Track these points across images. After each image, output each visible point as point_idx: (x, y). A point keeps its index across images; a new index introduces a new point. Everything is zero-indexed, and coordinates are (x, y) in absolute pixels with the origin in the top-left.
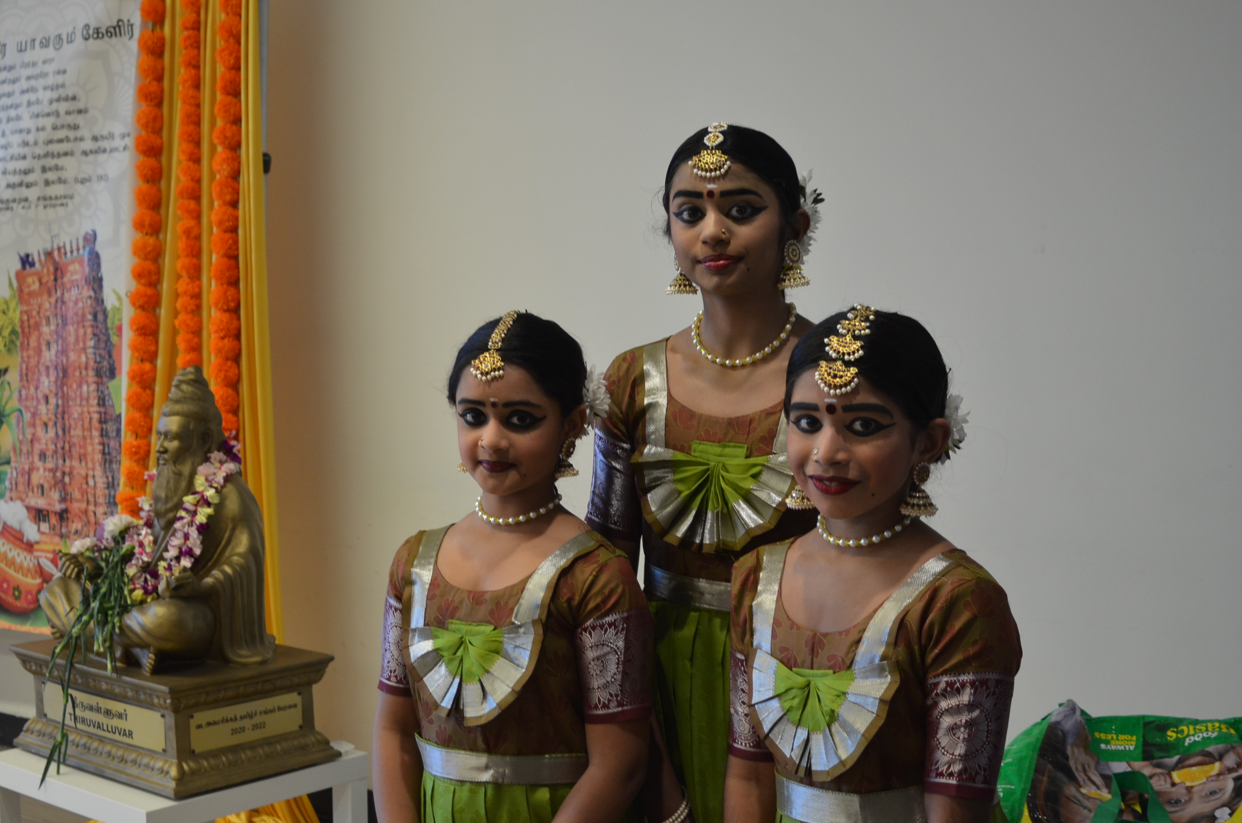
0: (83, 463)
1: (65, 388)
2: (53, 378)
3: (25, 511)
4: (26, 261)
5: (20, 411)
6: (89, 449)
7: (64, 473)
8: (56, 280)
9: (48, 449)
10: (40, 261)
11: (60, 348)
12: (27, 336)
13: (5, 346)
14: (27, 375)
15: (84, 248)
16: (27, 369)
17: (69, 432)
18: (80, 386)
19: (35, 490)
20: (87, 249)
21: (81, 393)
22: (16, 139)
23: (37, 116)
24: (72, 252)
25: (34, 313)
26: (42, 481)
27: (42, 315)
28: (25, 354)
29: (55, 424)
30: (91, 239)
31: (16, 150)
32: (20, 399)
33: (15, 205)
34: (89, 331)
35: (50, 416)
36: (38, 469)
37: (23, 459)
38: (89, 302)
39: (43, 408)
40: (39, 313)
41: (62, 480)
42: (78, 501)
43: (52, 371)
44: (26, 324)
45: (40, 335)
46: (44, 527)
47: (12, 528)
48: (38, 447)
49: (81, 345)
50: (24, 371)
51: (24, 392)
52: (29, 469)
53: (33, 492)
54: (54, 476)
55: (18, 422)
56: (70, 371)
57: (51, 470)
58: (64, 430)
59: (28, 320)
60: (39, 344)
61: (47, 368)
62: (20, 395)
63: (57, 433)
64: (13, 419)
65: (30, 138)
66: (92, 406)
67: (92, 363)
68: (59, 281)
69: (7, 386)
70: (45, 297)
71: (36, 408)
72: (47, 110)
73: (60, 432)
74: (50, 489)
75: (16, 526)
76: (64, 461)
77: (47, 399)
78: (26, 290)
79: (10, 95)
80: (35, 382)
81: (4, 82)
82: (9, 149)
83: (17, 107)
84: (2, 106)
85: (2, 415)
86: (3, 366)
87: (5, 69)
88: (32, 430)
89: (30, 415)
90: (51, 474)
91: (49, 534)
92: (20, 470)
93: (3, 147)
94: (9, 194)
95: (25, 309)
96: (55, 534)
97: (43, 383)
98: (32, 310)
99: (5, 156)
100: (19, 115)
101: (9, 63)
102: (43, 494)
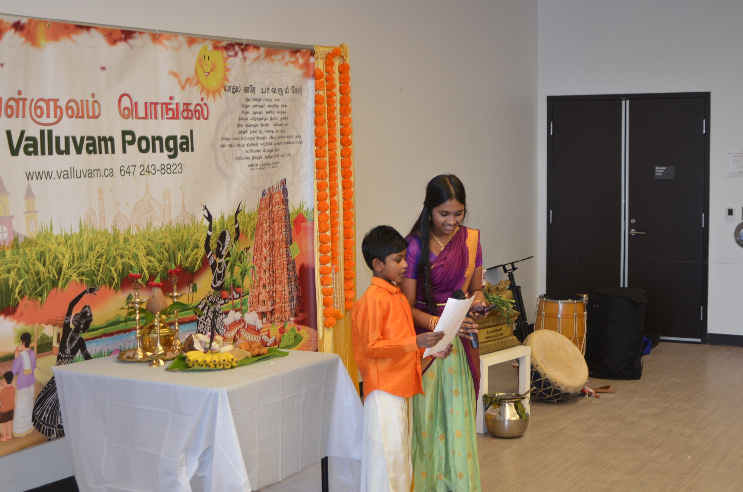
0: (281, 285)
1: (273, 252)
2: (268, 249)
3: (257, 315)
4: (264, 194)
5: (253, 267)
6: (283, 278)
7: (273, 292)
8: (270, 202)
9: (266, 283)
10: (267, 193)
11: (271, 234)
12: (258, 230)
13: (251, 235)
14: (257, 248)
16: (257, 246)
17: (275, 272)
18: (279, 250)
19: (261, 303)
20: (282, 187)
21: (280, 253)
22: (268, 135)
23: (276, 125)
24: (276, 188)
25: (261, 219)
26: (264, 299)
28: (257, 239)
29: (269, 269)
30: (284, 182)
31: (268, 140)
32: (253, 261)
33: (266, 166)
34: (283, 224)
35: (267, 266)
36: (262, 293)
37: (255, 290)
38: (283, 211)
40: (263, 218)
41: (272, 296)
42: (278, 303)
43: (267, 245)
44: (258, 224)
45: (263, 228)
46: (265, 320)
47: (251, 325)
48: (262, 283)
49: (280, 231)
50: (256, 247)
51: (255, 257)
52: (258, 294)
53: (260, 305)
54: (269, 294)
55: (252, 272)
56: (275, 243)
57: (267, 292)
58: (273, 271)
60: (262, 233)
61: (265, 244)
62: (254, 259)
63: (270, 274)
64: (250, 272)
65: (274, 135)
66: (284, 258)
67: (284, 239)
68: (271, 202)
69: (249, 256)
70: (266, 210)
71: (261, 263)
72: (280, 123)
73: (271, 273)
74: (268, 301)
75: (253, 324)
76: (273, 286)
77: (265, 258)
78: (261, 207)
79: (260, 113)
80: (260, 252)
81: (256, 106)
82: (265, 140)
83: (265, 119)
84: (257, 118)
85: (246, 271)
86: (248, 247)
87: (256, 100)
88: (258, 275)
89: (258, 268)
90: (268, 294)
91: (266, 323)
92: (254, 296)
93: (262, 138)
94: (265, 161)
95: (259, 216)
96: (269, 322)
97: (264, 251)
98: (261, 217)
99: (264, 143)
100: (268, 124)
101: (258, 97)
102: (265, 304)
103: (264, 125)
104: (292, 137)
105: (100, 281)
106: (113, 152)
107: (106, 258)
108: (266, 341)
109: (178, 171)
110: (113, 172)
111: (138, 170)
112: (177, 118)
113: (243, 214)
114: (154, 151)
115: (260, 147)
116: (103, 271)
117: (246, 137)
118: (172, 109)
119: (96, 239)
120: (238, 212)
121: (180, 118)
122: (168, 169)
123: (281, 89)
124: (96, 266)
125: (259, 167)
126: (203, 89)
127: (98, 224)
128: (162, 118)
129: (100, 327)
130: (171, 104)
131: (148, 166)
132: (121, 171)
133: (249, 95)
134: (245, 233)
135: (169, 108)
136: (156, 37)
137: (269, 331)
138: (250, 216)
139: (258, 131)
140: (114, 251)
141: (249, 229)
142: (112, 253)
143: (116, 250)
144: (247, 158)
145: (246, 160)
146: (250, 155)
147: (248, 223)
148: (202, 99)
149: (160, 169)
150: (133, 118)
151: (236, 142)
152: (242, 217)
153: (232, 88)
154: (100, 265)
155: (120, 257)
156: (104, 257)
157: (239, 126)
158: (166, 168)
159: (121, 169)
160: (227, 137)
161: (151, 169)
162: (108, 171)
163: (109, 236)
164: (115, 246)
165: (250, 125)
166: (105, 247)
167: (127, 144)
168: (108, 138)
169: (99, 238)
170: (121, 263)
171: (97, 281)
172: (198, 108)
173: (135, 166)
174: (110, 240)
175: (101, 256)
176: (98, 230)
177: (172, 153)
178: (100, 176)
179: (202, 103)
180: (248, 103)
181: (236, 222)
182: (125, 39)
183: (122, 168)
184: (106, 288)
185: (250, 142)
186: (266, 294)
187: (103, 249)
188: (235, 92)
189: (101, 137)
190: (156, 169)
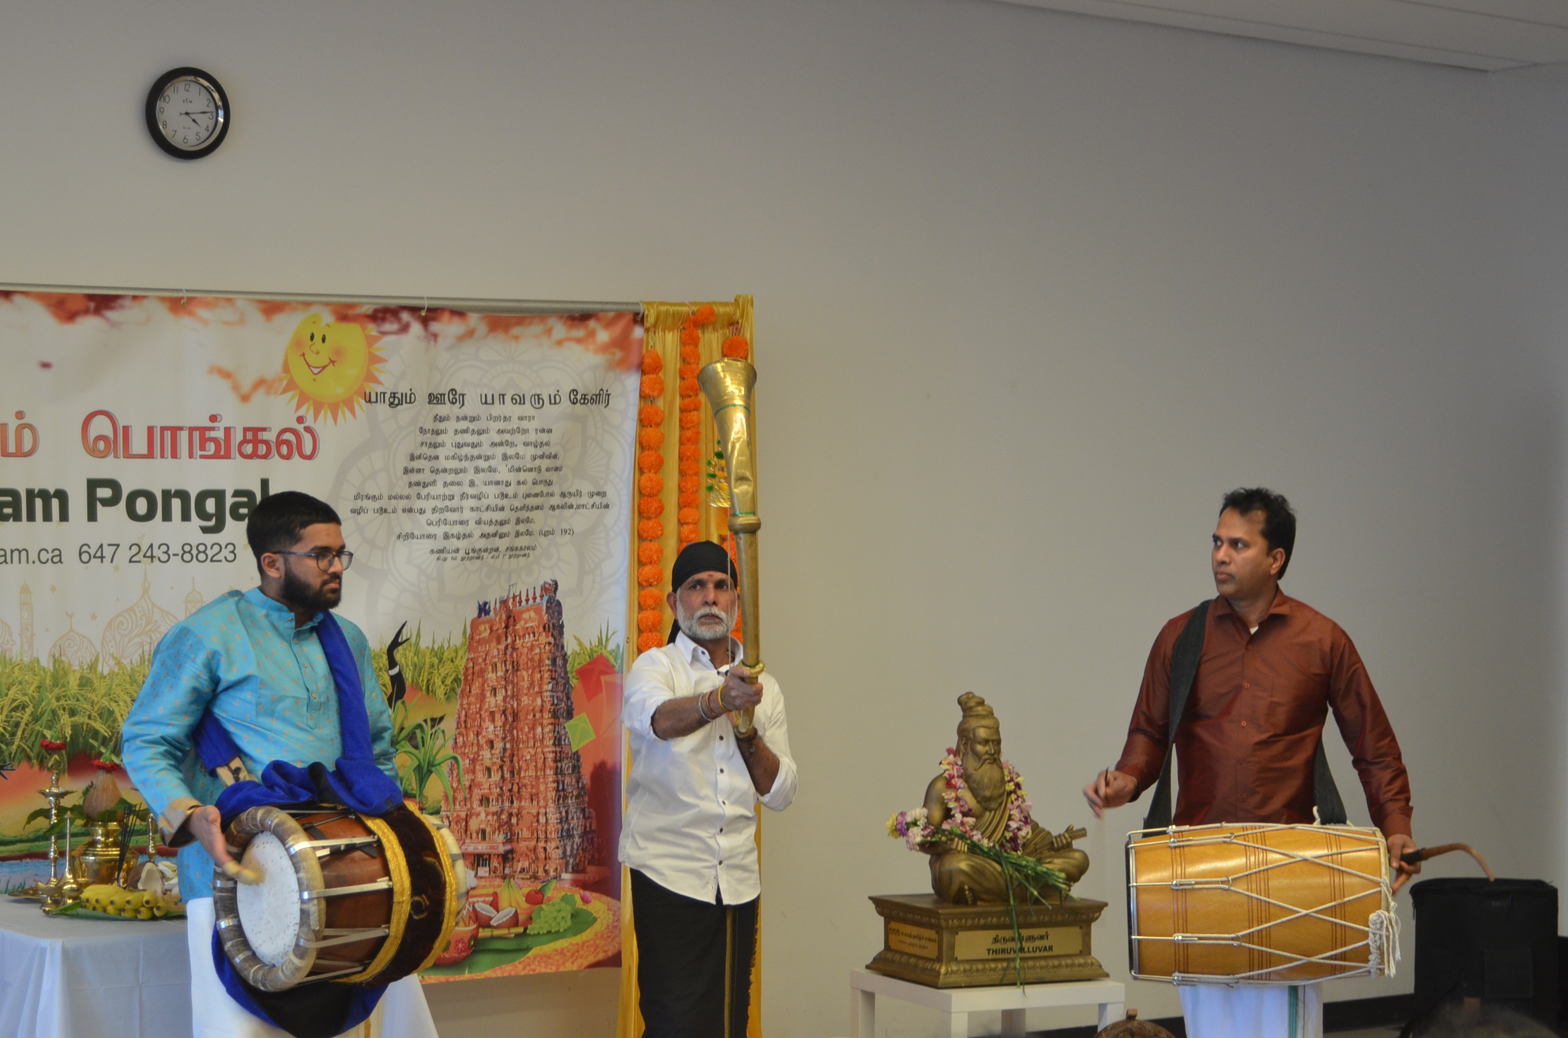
0: (535, 803)
1: (515, 732)
2: (499, 723)
4: (483, 609)
5: (455, 759)
6: (542, 788)
7: (511, 815)
8: (507, 627)
9: (491, 794)
10: (495, 609)
11: (509, 693)
12: (469, 682)
13: (445, 694)
14: (465, 722)
15: (542, 597)
16: (466, 716)
17: (519, 773)
18: (533, 728)
19: (474, 835)
20: (546, 598)
21: (534, 735)
22: (493, 490)
23: (519, 470)
24: (527, 600)
25: (480, 660)
26: (482, 826)
27: (488, 662)
28: (465, 702)
29: (501, 767)
30: (551, 588)
31: (493, 501)
32: (455, 746)
33: (485, 555)
34: (546, 675)
35: (495, 760)
36: (478, 814)
37: (458, 807)
38: (547, 647)
39: (486, 754)
40: (485, 660)
41: (509, 822)
42: (525, 840)
43: (497, 716)
44: (470, 671)
45: (484, 681)
46: (483, 871)
48: (478, 793)
49: (537, 689)
50: (463, 719)
51: (460, 740)
52: (467, 815)
53: (471, 838)
54: (499, 818)
55: (451, 770)
56: (522, 715)
57: (493, 814)
58: (512, 773)
59: (473, 667)
60: (483, 690)
61: (492, 714)
62: (456, 743)
63: (503, 777)
64: (443, 769)
65: (510, 491)
66: (547, 746)
67: (548, 706)
68: (511, 628)
69: (441, 735)
70: (494, 644)
71: (477, 753)
72: (529, 466)
73: (507, 775)
74: (494, 833)
76: (512, 802)
77: (491, 744)
78: (477, 638)
79: (474, 446)
80: (476, 729)
81: (465, 431)
82: (483, 499)
83: (487, 458)
84: (466, 456)
85: (431, 764)
86: (438, 715)
87: (465, 418)
88: (471, 777)
89: (467, 761)
90: (495, 817)
91: (488, 878)
92: (453, 819)
93: (473, 497)
94: (481, 544)
95: (472, 656)
96: (496, 877)
97: (486, 729)
98: (478, 657)
99: (479, 506)
100: (493, 467)
101: (469, 414)
102: (484, 838)
103: (483, 470)
104: (579, 494)
105: (15, 753)
106: (64, 517)
107: (32, 713)
108: (488, 914)
109: (226, 558)
110: (60, 555)
111: (124, 554)
112: (227, 456)
113: (413, 649)
114: (167, 517)
115: (467, 515)
116: (25, 735)
117: (432, 494)
118: (215, 440)
119: (9, 676)
120: (395, 644)
121: (232, 455)
122: (199, 552)
123: (538, 395)
124: (8, 726)
125: (462, 553)
126: (303, 399)
127: (16, 649)
128: (191, 456)
129: (18, 838)
130: (213, 429)
131: (151, 546)
132: (80, 554)
133: (443, 410)
134: (424, 688)
135: (207, 436)
136: (178, 304)
137: (495, 895)
138: (439, 654)
139: (467, 483)
140: (54, 701)
141: (438, 682)
142: (49, 704)
143: (58, 699)
144: (429, 536)
145: (425, 541)
146: (440, 531)
147: (432, 666)
148: (300, 420)
149: (181, 552)
150: (116, 456)
151: (403, 504)
152: (410, 655)
153: (387, 396)
154: (17, 725)
155: (69, 714)
156: (28, 711)
157: (406, 471)
158: (194, 552)
159: (82, 551)
160: (371, 494)
161: (157, 552)
162: (48, 552)
163: (42, 673)
164: (57, 691)
165: (445, 471)
166: (30, 692)
167: (99, 505)
168: (52, 493)
169: (16, 674)
170: (70, 724)
171: (10, 754)
172: (288, 436)
173: (118, 545)
174: (45, 679)
175: (20, 709)
176: (15, 660)
177: (212, 523)
178: (28, 562)
179: (300, 428)
180: (441, 426)
181: (392, 663)
182: (97, 311)
183: (85, 548)
184: (32, 767)
185: (440, 504)
186: (490, 818)
187: (25, 695)
188: (397, 405)
189: (36, 491)
190: (170, 552)
